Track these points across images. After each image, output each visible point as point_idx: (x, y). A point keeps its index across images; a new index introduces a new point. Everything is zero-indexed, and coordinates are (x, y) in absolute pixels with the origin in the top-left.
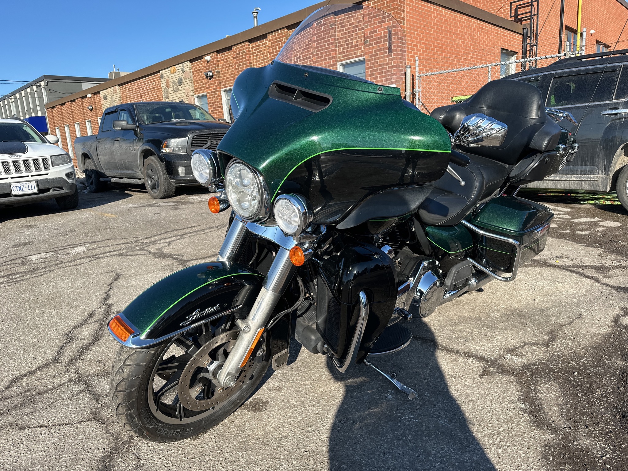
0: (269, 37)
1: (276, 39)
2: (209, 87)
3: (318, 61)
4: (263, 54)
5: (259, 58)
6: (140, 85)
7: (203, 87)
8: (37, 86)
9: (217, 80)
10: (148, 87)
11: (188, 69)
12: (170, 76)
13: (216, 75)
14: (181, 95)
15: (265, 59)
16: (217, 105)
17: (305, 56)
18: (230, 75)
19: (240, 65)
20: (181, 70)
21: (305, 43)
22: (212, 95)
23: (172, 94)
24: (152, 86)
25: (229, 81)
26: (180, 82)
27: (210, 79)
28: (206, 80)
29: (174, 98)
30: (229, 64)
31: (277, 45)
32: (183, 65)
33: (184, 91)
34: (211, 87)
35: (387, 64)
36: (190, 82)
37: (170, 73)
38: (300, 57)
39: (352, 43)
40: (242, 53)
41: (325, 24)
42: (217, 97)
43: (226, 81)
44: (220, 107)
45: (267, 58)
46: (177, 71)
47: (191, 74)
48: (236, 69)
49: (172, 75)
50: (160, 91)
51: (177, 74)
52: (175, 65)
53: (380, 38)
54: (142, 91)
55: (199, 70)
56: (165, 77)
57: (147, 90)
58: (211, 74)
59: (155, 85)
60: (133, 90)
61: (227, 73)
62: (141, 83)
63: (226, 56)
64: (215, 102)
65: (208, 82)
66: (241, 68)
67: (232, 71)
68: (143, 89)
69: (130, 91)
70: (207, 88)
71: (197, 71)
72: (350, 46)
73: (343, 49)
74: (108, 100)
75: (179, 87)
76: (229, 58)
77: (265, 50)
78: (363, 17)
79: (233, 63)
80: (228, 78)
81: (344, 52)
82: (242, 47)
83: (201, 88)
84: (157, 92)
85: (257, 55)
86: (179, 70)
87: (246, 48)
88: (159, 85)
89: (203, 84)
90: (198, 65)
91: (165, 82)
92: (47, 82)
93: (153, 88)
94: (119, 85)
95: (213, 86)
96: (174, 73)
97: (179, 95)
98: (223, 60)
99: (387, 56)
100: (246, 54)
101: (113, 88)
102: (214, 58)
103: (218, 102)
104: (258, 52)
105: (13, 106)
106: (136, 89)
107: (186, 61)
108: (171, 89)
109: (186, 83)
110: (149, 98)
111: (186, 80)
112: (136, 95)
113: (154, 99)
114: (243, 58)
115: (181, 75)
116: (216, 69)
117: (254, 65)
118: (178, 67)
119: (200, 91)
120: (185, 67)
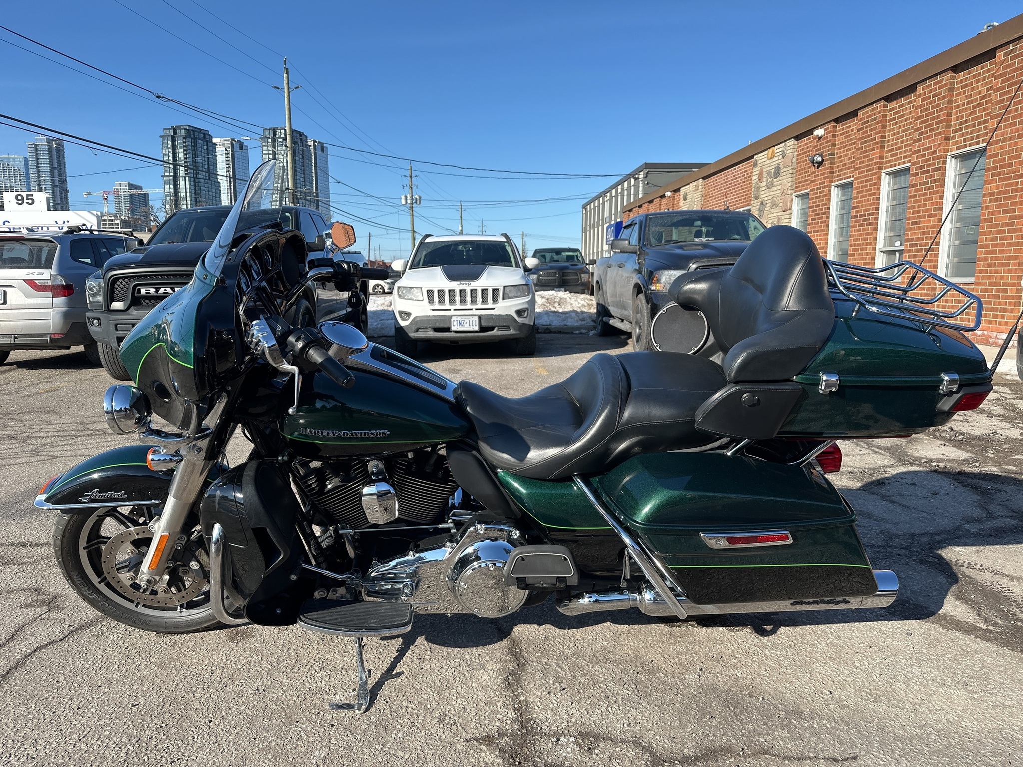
0: (920, 89)
1: (931, 91)
2: (814, 181)
4: (906, 120)
5: (899, 127)
6: (727, 179)
7: (807, 180)
8: (636, 179)
9: (827, 169)
10: (737, 181)
11: (791, 151)
12: (766, 163)
13: (827, 160)
14: (774, 193)
15: (908, 129)
16: (822, 209)
17: (976, 118)
19: (866, 142)
20: (781, 153)
21: (980, 93)
22: (816, 193)
23: (763, 192)
24: (741, 180)
25: (846, 169)
26: (777, 172)
27: (818, 168)
28: (813, 169)
29: (766, 199)
30: (851, 140)
31: (931, 103)
32: (785, 145)
33: (780, 187)
34: (818, 180)
36: (791, 172)
37: (766, 159)
38: (966, 121)
40: (872, 121)
42: (824, 196)
43: (841, 170)
44: (824, 213)
45: (911, 128)
46: (776, 155)
47: (794, 160)
49: (768, 162)
50: (750, 187)
51: (775, 159)
52: (774, 146)
54: (729, 188)
55: (806, 152)
56: (759, 166)
57: (735, 185)
58: (820, 159)
59: (746, 178)
60: (718, 185)
61: (846, 155)
62: (729, 175)
63: (848, 127)
64: (818, 206)
66: (866, 147)
67: (853, 153)
68: (730, 184)
69: (715, 187)
70: (812, 182)
71: (804, 153)
74: (687, 201)
75: (775, 180)
76: (852, 130)
77: (910, 113)
79: (856, 138)
80: (845, 165)
82: (873, 110)
83: (805, 181)
84: (746, 188)
85: (896, 124)
86: (778, 154)
87: (879, 112)
89: (809, 176)
90: (806, 144)
91: (758, 172)
92: (647, 173)
93: (743, 182)
94: (704, 178)
95: (821, 179)
96: (771, 158)
97: (772, 193)
98: (843, 134)
100: (878, 123)
101: (695, 183)
102: (829, 132)
103: (823, 205)
104: (898, 118)
105: (607, 205)
106: (722, 184)
107: (789, 139)
108: (764, 184)
109: (785, 173)
110: (735, 198)
111: (786, 169)
112: (720, 194)
113: (741, 200)
114: (871, 130)
115: (780, 161)
116: (829, 150)
117: (888, 141)
118: (778, 149)
119: (803, 186)
120: (788, 148)
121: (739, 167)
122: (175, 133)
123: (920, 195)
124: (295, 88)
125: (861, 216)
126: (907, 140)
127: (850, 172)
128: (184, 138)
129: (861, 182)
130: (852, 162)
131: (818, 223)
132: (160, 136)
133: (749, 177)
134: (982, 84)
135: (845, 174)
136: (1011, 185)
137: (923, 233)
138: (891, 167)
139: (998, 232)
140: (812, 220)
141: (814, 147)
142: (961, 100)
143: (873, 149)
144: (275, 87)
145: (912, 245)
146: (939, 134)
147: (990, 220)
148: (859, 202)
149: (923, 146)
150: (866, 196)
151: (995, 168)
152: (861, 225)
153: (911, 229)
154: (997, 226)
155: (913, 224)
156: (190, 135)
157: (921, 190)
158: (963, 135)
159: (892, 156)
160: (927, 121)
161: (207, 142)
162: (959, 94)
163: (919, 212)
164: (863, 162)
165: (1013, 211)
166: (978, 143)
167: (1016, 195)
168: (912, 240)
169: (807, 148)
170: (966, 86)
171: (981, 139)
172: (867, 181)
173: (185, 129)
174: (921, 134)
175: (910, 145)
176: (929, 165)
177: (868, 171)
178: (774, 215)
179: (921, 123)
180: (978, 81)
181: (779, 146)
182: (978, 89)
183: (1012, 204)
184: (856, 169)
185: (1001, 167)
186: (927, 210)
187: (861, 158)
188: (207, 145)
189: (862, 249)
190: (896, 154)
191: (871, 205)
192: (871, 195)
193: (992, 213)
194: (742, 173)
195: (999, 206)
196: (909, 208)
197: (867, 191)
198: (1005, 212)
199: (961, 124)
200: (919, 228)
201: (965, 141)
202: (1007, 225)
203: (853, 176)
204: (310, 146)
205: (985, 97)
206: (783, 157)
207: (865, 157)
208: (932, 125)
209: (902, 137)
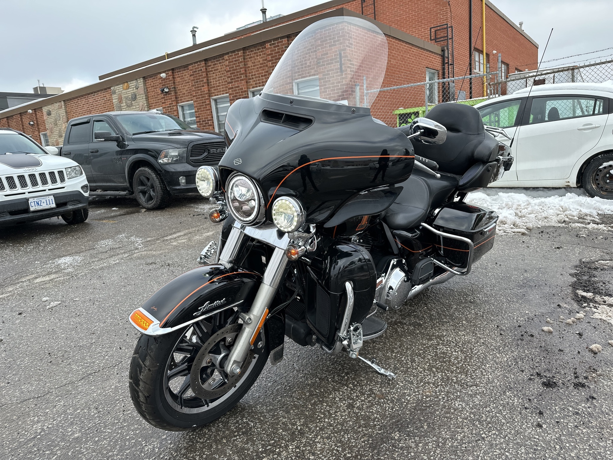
0: (226, 57)
1: (233, 58)
4: (220, 72)
6: (89, 101)
7: (158, 102)
9: (173, 96)
10: (98, 103)
11: (142, 85)
12: (123, 92)
13: (172, 91)
14: (135, 110)
15: (222, 77)
17: (260, 73)
18: (186, 91)
19: (197, 82)
20: (135, 86)
22: (168, 109)
23: (125, 110)
24: (102, 102)
25: (185, 96)
26: (134, 97)
27: (166, 95)
28: (162, 96)
30: (185, 80)
31: (234, 64)
32: (136, 81)
33: (138, 106)
34: (168, 102)
35: (339, 82)
36: (145, 97)
37: (122, 90)
38: (255, 75)
39: (306, 64)
40: (199, 71)
41: (278, 46)
42: (173, 111)
43: (182, 97)
45: (224, 76)
46: (130, 87)
47: (145, 90)
48: (193, 86)
49: (125, 91)
50: (111, 106)
51: (130, 90)
52: (128, 82)
53: (331, 60)
54: (91, 107)
55: (154, 86)
56: (117, 93)
57: (97, 105)
58: (168, 90)
59: (106, 101)
60: (80, 105)
61: (184, 89)
62: (89, 99)
63: (182, 73)
65: (164, 98)
66: (198, 84)
67: (188, 88)
68: (92, 105)
69: (77, 106)
70: (163, 103)
71: (152, 87)
72: (304, 66)
73: (298, 69)
74: (51, 116)
75: (133, 102)
77: (221, 68)
78: (315, 41)
79: (189, 79)
80: (184, 94)
81: (299, 72)
82: (198, 65)
83: (156, 103)
84: (108, 107)
85: (214, 73)
86: (132, 87)
87: (203, 67)
88: (110, 100)
89: (159, 100)
90: (152, 82)
91: (117, 97)
93: (104, 103)
94: (64, 101)
96: (127, 89)
98: (179, 77)
99: (339, 76)
100: (203, 72)
101: (57, 104)
102: (170, 76)
104: (215, 70)
106: (84, 104)
107: (138, 79)
108: (124, 104)
109: (141, 98)
111: (141, 96)
112: (84, 111)
114: (199, 76)
115: (135, 91)
116: (172, 86)
117: (211, 82)
118: (133, 84)
119: (155, 105)
120: (139, 84)
121: (98, 94)
125: (203, 121)
126: (222, 82)
127: (189, 98)
129: (199, 103)
130: (189, 93)
134: (260, 58)
135: (185, 99)
138: (215, 95)
141: (161, 83)
142: (250, 64)
143: (203, 86)
146: (242, 80)
148: (200, 114)
149: (234, 85)
150: (204, 111)
152: (205, 126)
158: (254, 81)
159: (215, 90)
160: (235, 73)
162: (248, 61)
164: (198, 93)
169: (154, 84)
170: (251, 57)
172: (202, 103)
174: (231, 79)
175: (225, 85)
176: (239, 95)
177: (202, 97)
179: (231, 74)
180: (257, 56)
181: (131, 82)
182: (258, 59)
184: (194, 96)
187: (196, 91)
190: (217, 89)
191: (208, 115)
192: (207, 110)
194: (102, 97)
197: (204, 108)
199: (252, 75)
201: (256, 84)
203: (191, 100)
205: (262, 64)
206: (137, 89)
207: (198, 90)
208: (238, 75)
209: (219, 80)
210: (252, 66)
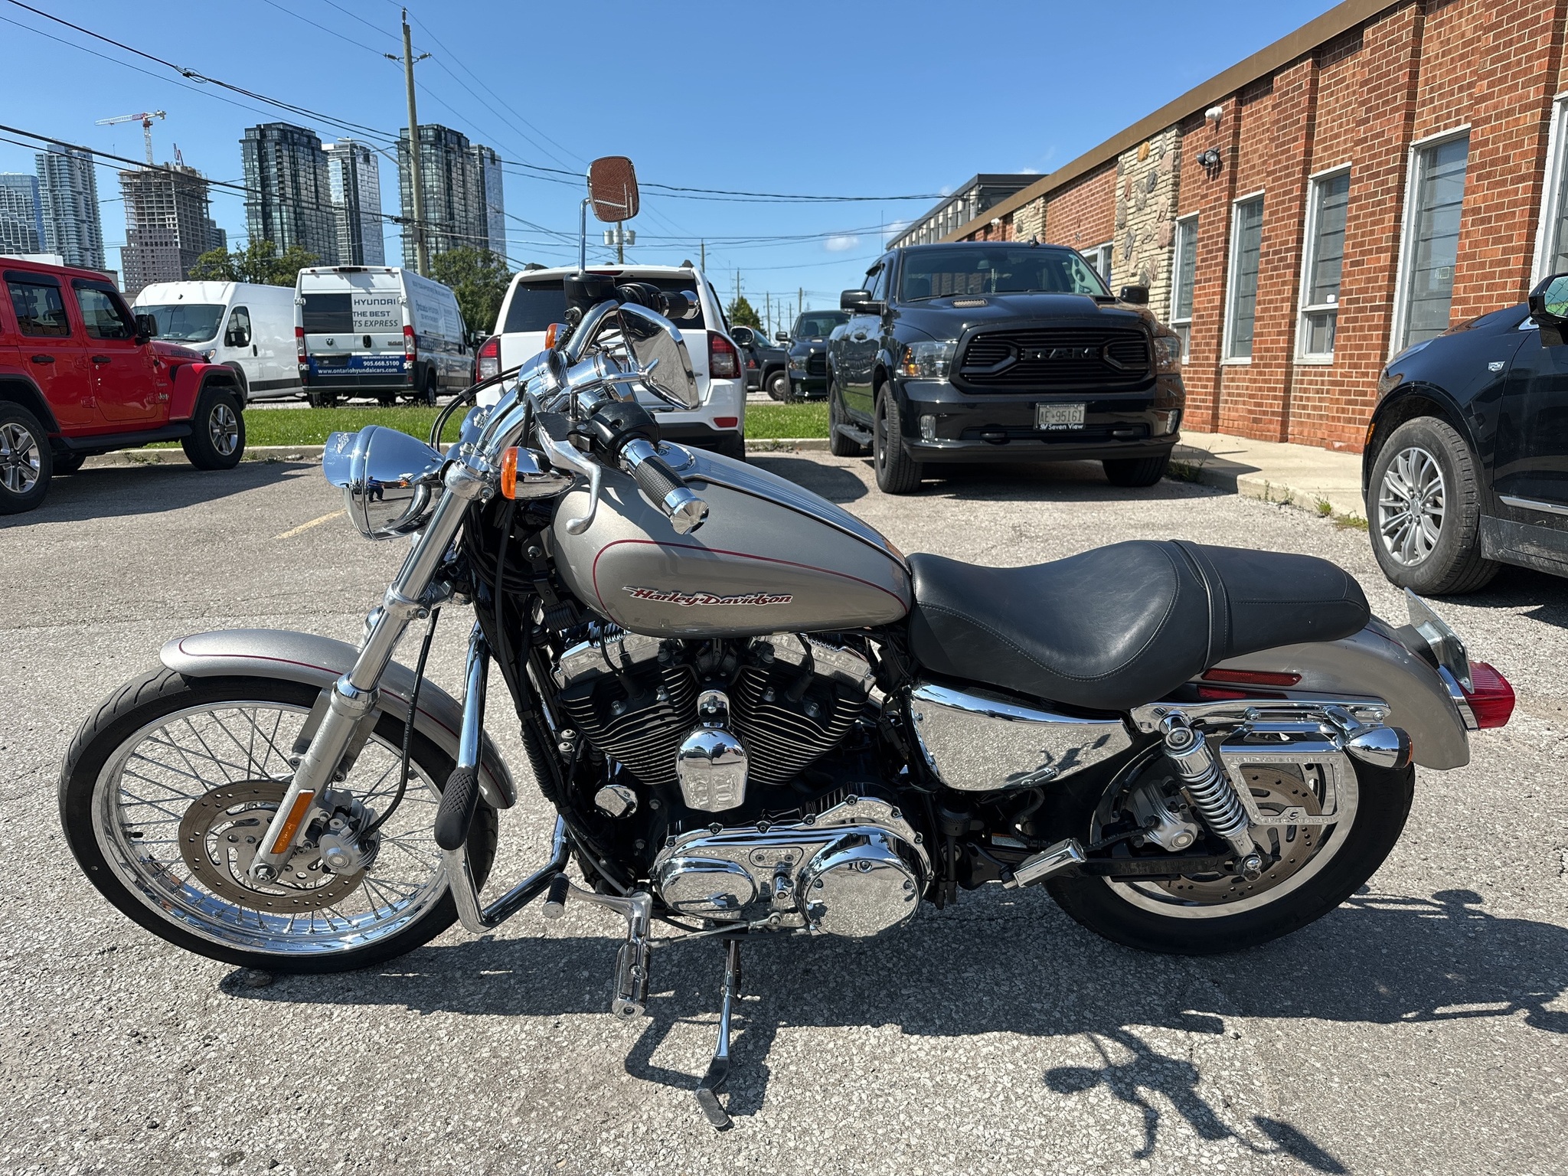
0: (1368, 33)
1: (1386, 35)
2: (1206, 196)
3: (1491, 96)
4: (1347, 87)
5: (1337, 100)
6: (1080, 195)
7: (1196, 195)
11: (1172, 146)
12: (1135, 168)
14: (1148, 217)
15: (1350, 104)
16: (1218, 243)
17: (1456, 80)
19: (1285, 127)
20: (1158, 150)
21: (1463, 35)
22: (1209, 216)
23: (1131, 217)
24: (1100, 197)
25: (1254, 174)
26: (1152, 183)
27: (1213, 172)
28: (1205, 176)
29: (1135, 227)
30: (1263, 124)
31: (1385, 56)
32: (1164, 137)
33: (1155, 208)
34: (1212, 194)
36: (1172, 181)
37: (1136, 162)
38: (1441, 86)
40: (1294, 90)
42: (1219, 221)
43: (1247, 177)
44: (1221, 249)
46: (1151, 154)
47: (1178, 161)
48: (1272, 140)
49: (1139, 165)
50: (1113, 208)
51: (1149, 160)
52: (1148, 139)
54: (1083, 210)
56: (1126, 172)
57: (1092, 206)
58: (1214, 159)
59: (1107, 193)
60: (1067, 207)
61: (1255, 151)
63: (1259, 103)
64: (1211, 237)
65: (1207, 181)
66: (1285, 135)
67: (1266, 146)
68: (1084, 204)
69: (1062, 209)
70: (1203, 197)
74: (1024, 231)
75: (1148, 196)
77: (1354, 75)
79: (1271, 120)
80: (1253, 167)
82: (1297, 71)
83: (1194, 196)
84: (1107, 210)
85: (1332, 94)
86: (1155, 152)
87: (1306, 75)
89: (1199, 187)
90: (1196, 134)
91: (1124, 183)
92: (981, 191)
93: (1103, 201)
94: (1044, 197)
95: (1216, 192)
96: (1144, 160)
97: (1145, 218)
98: (1252, 115)
100: (1304, 94)
101: (1033, 204)
102: (1231, 112)
103: (1219, 235)
104: (1336, 83)
106: (1072, 204)
107: (1169, 128)
108: (1132, 203)
109: (1164, 184)
110: (1092, 227)
111: (1165, 178)
112: (1070, 220)
113: (1099, 230)
114: (1293, 106)
115: (1156, 164)
116: (1229, 143)
117: (1320, 124)
118: (1154, 144)
119: (1190, 205)
120: (1169, 142)
121: (1098, 176)
122: (263, 135)
123: (1365, 216)
124: (422, 57)
125: (1275, 253)
126: (1348, 122)
127: (1262, 180)
128: (276, 144)
129: (1276, 196)
130: (1265, 162)
131: (1210, 266)
132: (240, 141)
133: (1112, 192)
134: (1467, 20)
135: (1253, 182)
136: (1507, 193)
137: (1368, 280)
138: (1322, 168)
139: (1484, 277)
140: (1203, 260)
141: (1207, 138)
142: (1434, 49)
143: (1295, 139)
144: (390, 56)
145: (1350, 302)
146: (1397, 109)
147: (1473, 256)
148: (1272, 230)
149: (1371, 130)
150: (1283, 219)
151: (1483, 165)
152: (1275, 269)
153: (1350, 274)
154: (1482, 265)
155: (1353, 264)
156: (286, 138)
157: (1366, 207)
158: (1435, 110)
159: (1325, 149)
160: (1379, 87)
161: (313, 149)
162: (1430, 39)
163: (1362, 244)
164: (1279, 161)
165: (1510, 239)
166: (1458, 123)
167: (1514, 212)
168: (1351, 292)
169: (1198, 140)
171: (1463, 117)
172: (1285, 193)
173: (278, 129)
174: (1368, 111)
175: (1352, 130)
176: (1379, 164)
177: (1287, 176)
178: (1147, 254)
179: (1370, 91)
181: (1155, 139)
182: (1460, 28)
183: (1508, 227)
184: (1269, 174)
185: (1493, 163)
186: (1375, 241)
187: (1277, 155)
188: (313, 155)
189: (1276, 309)
190: (1331, 147)
191: (1290, 233)
192: (1290, 217)
193: (1475, 244)
194: (1102, 185)
195: (1486, 232)
196: (1348, 238)
197: (1284, 210)
198: (1496, 241)
199: (1432, 90)
200: (1362, 272)
201: (1437, 119)
202: (1499, 263)
203: (1264, 186)
204: (474, 155)
205: (1471, 42)
206: (1161, 157)
207: (1283, 153)
208: (1386, 93)
209: (1340, 117)
210: (1437, 57)
